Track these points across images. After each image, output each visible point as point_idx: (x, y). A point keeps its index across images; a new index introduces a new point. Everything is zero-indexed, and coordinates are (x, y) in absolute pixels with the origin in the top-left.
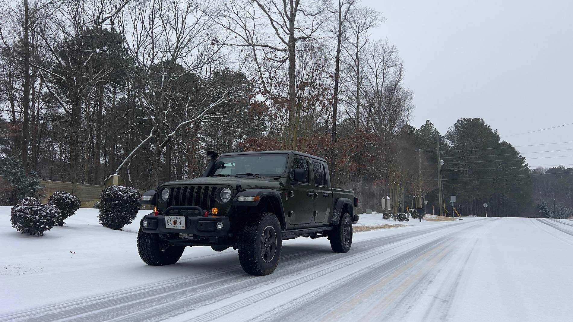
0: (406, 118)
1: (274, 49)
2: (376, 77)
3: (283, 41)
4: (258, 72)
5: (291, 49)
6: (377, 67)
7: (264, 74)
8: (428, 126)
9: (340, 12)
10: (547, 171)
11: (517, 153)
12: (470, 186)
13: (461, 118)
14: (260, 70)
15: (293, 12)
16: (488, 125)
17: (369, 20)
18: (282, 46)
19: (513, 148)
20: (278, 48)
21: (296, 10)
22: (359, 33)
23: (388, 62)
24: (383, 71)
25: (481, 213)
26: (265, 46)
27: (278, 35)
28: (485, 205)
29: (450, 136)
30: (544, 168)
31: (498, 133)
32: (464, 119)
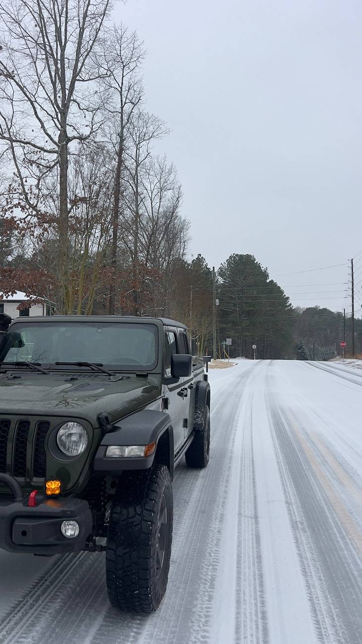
0: (182, 251)
1: (39, 148)
2: (151, 200)
3: (51, 139)
4: (18, 177)
5: (63, 151)
6: (152, 188)
7: (26, 181)
8: (199, 261)
9: (122, 113)
10: (304, 310)
11: (282, 292)
12: (239, 327)
13: (234, 254)
14: (20, 175)
15: (66, 102)
16: (258, 263)
17: (151, 129)
18: (50, 146)
19: (279, 288)
20: (45, 148)
21: (69, 100)
22: (139, 143)
23: (166, 184)
24: (159, 194)
25: (249, 356)
26: (26, 143)
27: (45, 131)
28: (254, 347)
29: (222, 273)
30: (301, 307)
31: (268, 271)
32: (237, 255)
